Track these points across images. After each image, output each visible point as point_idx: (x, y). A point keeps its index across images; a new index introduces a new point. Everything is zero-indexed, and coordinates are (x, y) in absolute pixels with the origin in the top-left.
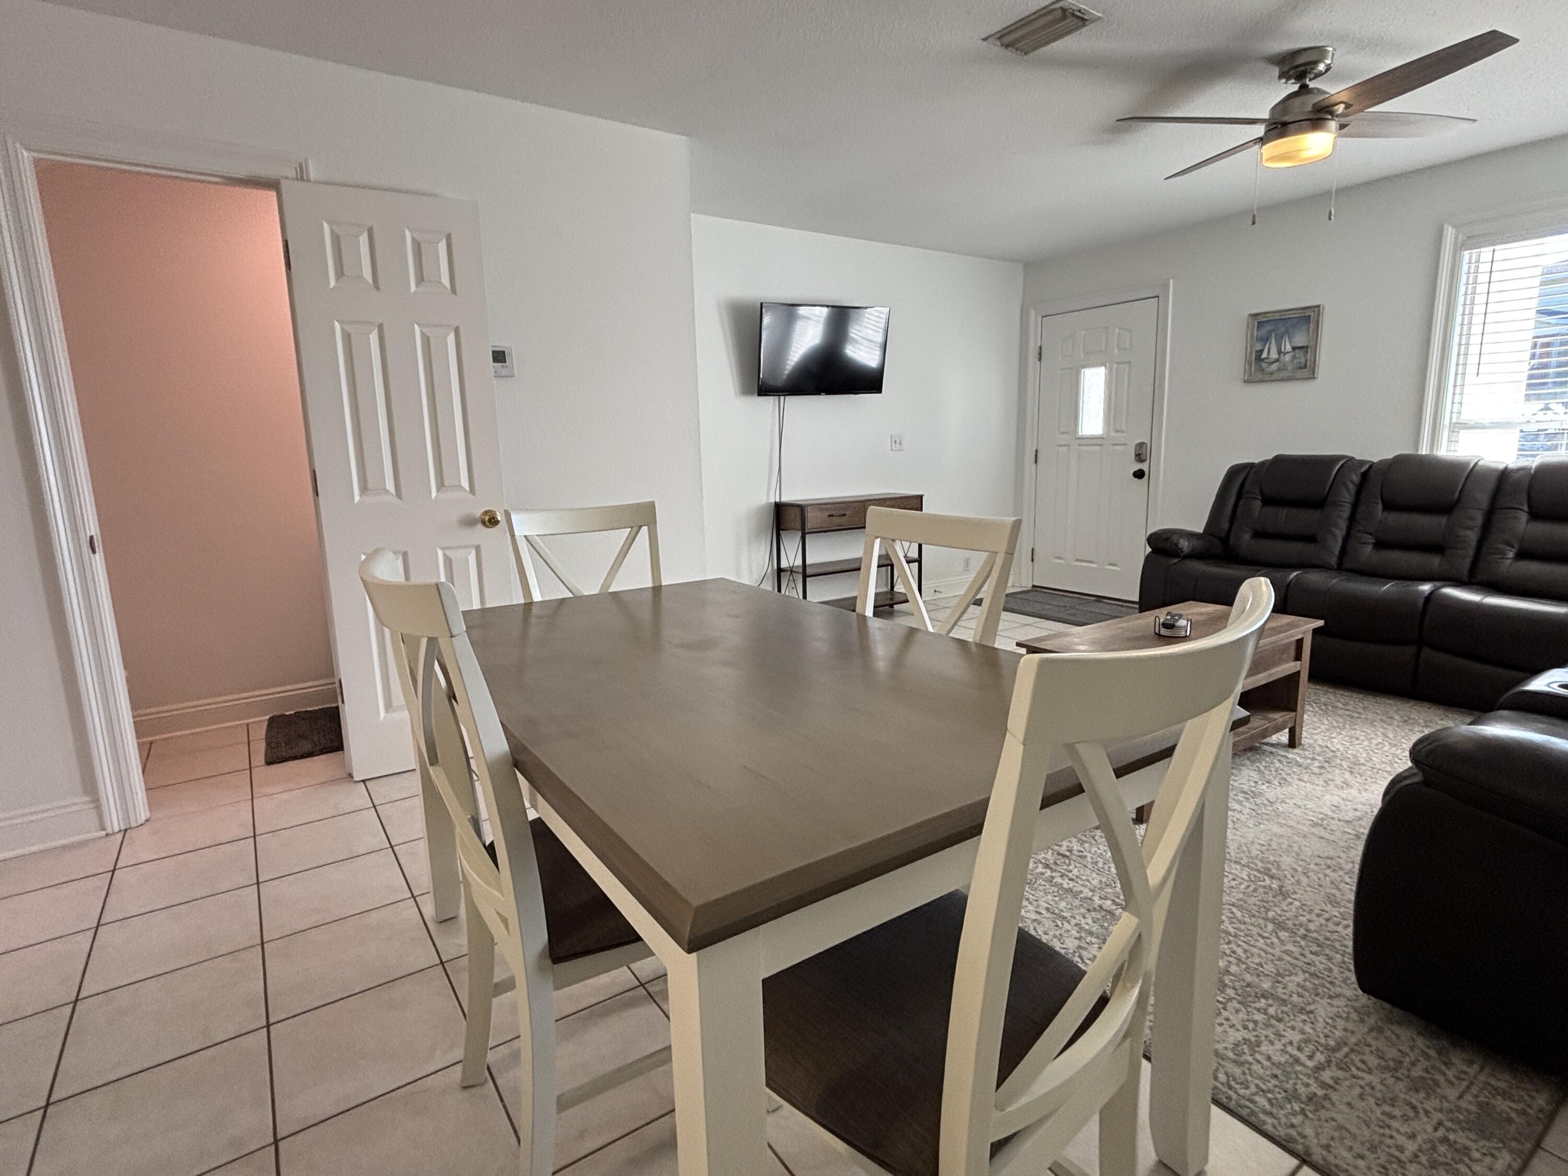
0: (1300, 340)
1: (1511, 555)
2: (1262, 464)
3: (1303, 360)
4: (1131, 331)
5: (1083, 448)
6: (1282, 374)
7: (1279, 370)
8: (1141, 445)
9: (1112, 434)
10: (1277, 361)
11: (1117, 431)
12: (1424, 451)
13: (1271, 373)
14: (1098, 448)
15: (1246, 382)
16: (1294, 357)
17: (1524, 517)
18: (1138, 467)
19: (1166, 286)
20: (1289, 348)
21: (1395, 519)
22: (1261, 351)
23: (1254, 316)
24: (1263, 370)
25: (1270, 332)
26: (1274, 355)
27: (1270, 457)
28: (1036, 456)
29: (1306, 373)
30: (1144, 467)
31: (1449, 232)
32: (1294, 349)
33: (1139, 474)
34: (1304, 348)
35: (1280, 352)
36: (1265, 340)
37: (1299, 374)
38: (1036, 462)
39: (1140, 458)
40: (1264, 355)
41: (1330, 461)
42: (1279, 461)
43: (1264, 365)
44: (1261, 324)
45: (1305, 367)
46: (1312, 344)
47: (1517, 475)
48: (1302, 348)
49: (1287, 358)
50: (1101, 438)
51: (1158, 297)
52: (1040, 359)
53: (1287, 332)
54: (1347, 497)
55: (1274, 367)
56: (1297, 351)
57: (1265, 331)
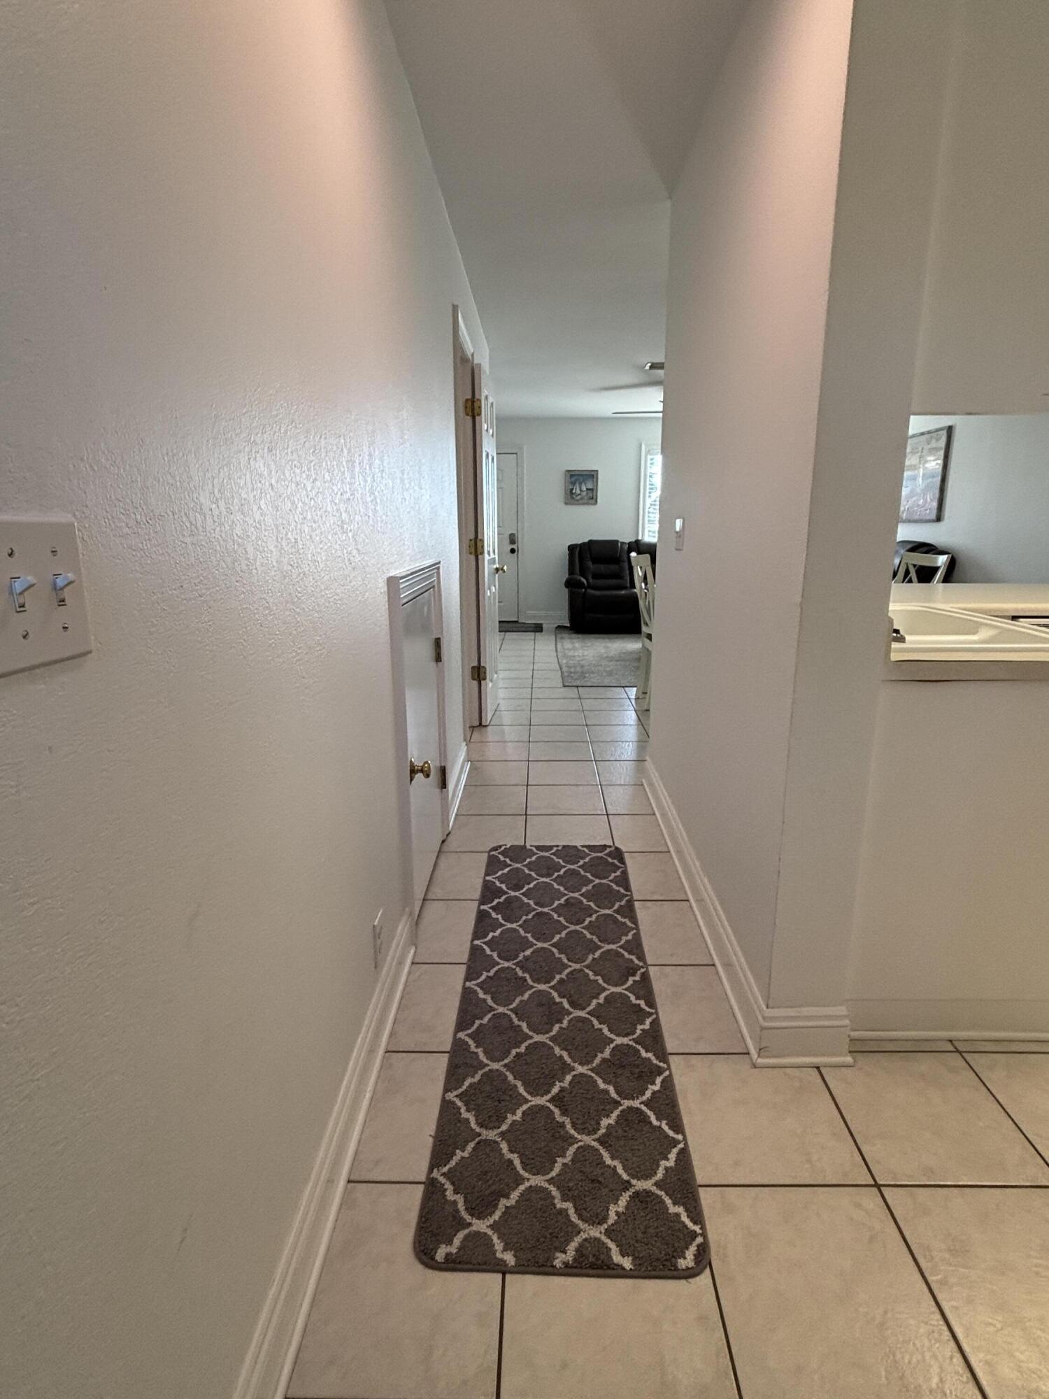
0: (590, 486)
2: (584, 544)
3: (591, 495)
6: (583, 501)
7: (581, 499)
8: (512, 535)
10: (580, 494)
13: (578, 500)
15: (566, 504)
16: (587, 493)
18: (511, 547)
19: (521, 448)
20: (585, 489)
22: (573, 489)
23: (568, 471)
24: (574, 498)
25: (576, 480)
26: (578, 492)
27: (587, 541)
29: (593, 501)
30: (515, 547)
31: (644, 446)
32: (587, 489)
33: (513, 551)
34: (592, 490)
35: (581, 490)
36: (573, 483)
37: (590, 502)
39: (513, 543)
40: (574, 491)
41: (617, 541)
42: (591, 543)
43: (574, 496)
44: (572, 476)
45: (592, 498)
46: (595, 488)
48: (590, 489)
49: (584, 493)
51: (516, 454)
53: (583, 481)
54: (626, 558)
55: (579, 497)
56: (589, 491)
57: (573, 479)
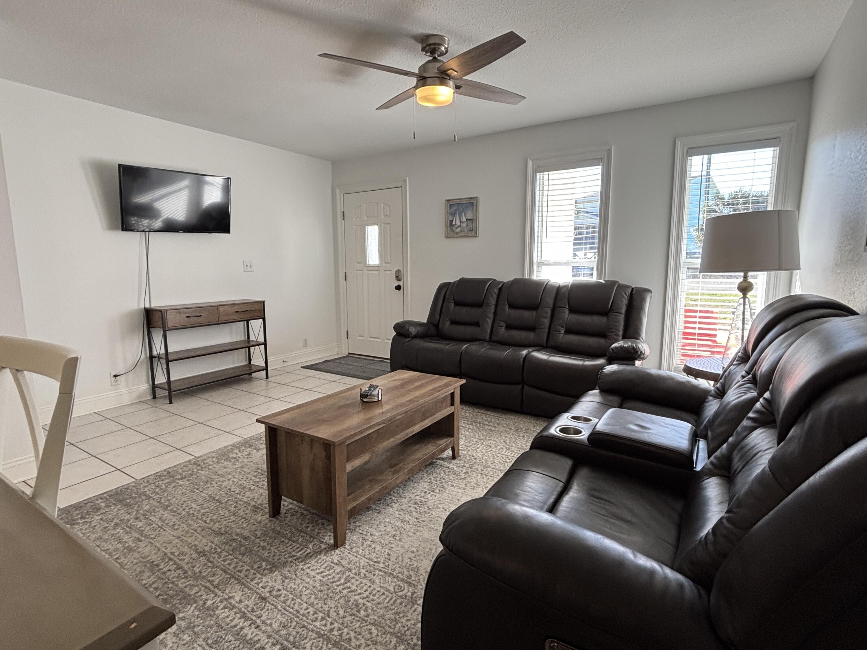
0: (470, 216)
1: (563, 331)
2: (455, 282)
3: (471, 226)
4: (389, 206)
5: (370, 272)
6: (463, 234)
7: (461, 231)
8: (398, 271)
9: (384, 264)
10: (460, 226)
11: (386, 263)
12: (527, 277)
13: (457, 233)
14: (377, 272)
15: (447, 237)
17: (567, 311)
18: (397, 283)
19: (405, 181)
20: (465, 220)
21: (515, 313)
22: (452, 221)
23: (448, 201)
24: (453, 231)
25: (456, 210)
26: (458, 223)
27: (458, 279)
28: (346, 276)
29: (473, 233)
30: (401, 283)
31: (530, 163)
32: (467, 220)
33: (398, 288)
35: (461, 222)
36: (453, 214)
37: (470, 234)
38: (346, 280)
39: (398, 278)
40: (454, 223)
41: (484, 281)
42: (463, 281)
43: (454, 228)
45: (473, 230)
46: (474, 218)
47: (563, 290)
48: (471, 219)
50: (378, 266)
51: (401, 187)
52: (344, 219)
53: (463, 211)
54: (493, 301)
55: (459, 230)
57: (453, 210)
